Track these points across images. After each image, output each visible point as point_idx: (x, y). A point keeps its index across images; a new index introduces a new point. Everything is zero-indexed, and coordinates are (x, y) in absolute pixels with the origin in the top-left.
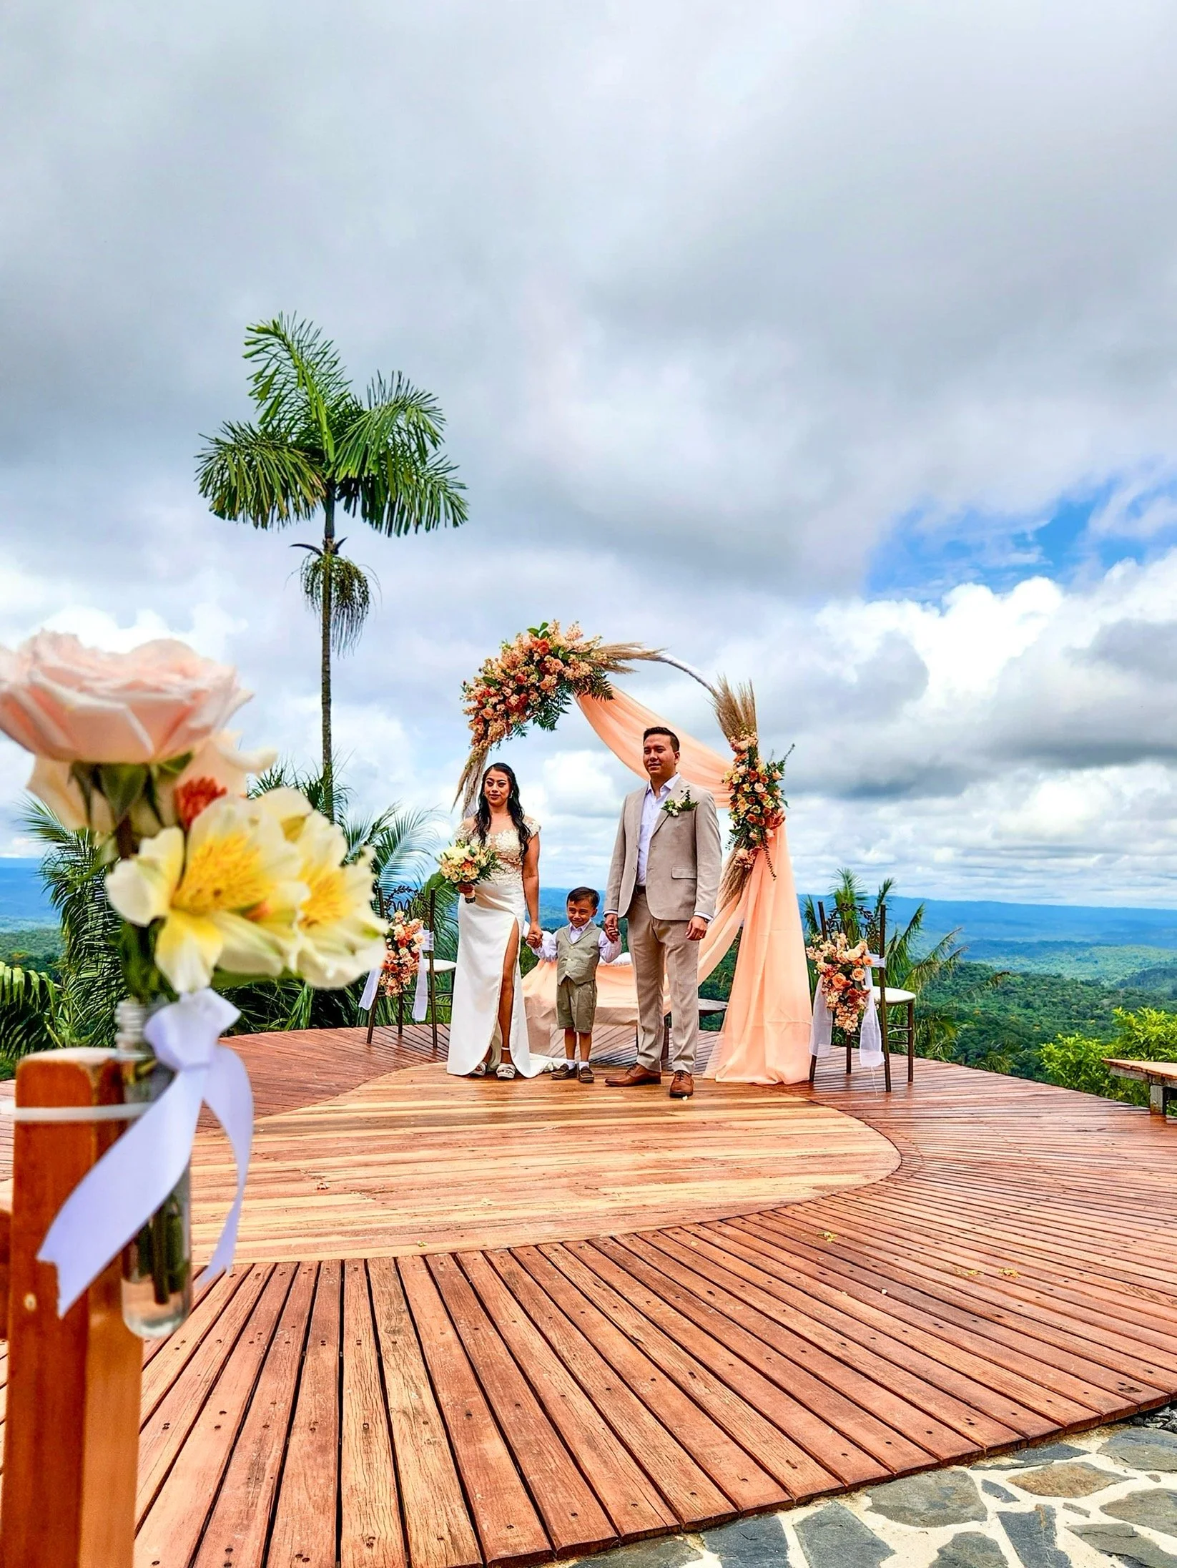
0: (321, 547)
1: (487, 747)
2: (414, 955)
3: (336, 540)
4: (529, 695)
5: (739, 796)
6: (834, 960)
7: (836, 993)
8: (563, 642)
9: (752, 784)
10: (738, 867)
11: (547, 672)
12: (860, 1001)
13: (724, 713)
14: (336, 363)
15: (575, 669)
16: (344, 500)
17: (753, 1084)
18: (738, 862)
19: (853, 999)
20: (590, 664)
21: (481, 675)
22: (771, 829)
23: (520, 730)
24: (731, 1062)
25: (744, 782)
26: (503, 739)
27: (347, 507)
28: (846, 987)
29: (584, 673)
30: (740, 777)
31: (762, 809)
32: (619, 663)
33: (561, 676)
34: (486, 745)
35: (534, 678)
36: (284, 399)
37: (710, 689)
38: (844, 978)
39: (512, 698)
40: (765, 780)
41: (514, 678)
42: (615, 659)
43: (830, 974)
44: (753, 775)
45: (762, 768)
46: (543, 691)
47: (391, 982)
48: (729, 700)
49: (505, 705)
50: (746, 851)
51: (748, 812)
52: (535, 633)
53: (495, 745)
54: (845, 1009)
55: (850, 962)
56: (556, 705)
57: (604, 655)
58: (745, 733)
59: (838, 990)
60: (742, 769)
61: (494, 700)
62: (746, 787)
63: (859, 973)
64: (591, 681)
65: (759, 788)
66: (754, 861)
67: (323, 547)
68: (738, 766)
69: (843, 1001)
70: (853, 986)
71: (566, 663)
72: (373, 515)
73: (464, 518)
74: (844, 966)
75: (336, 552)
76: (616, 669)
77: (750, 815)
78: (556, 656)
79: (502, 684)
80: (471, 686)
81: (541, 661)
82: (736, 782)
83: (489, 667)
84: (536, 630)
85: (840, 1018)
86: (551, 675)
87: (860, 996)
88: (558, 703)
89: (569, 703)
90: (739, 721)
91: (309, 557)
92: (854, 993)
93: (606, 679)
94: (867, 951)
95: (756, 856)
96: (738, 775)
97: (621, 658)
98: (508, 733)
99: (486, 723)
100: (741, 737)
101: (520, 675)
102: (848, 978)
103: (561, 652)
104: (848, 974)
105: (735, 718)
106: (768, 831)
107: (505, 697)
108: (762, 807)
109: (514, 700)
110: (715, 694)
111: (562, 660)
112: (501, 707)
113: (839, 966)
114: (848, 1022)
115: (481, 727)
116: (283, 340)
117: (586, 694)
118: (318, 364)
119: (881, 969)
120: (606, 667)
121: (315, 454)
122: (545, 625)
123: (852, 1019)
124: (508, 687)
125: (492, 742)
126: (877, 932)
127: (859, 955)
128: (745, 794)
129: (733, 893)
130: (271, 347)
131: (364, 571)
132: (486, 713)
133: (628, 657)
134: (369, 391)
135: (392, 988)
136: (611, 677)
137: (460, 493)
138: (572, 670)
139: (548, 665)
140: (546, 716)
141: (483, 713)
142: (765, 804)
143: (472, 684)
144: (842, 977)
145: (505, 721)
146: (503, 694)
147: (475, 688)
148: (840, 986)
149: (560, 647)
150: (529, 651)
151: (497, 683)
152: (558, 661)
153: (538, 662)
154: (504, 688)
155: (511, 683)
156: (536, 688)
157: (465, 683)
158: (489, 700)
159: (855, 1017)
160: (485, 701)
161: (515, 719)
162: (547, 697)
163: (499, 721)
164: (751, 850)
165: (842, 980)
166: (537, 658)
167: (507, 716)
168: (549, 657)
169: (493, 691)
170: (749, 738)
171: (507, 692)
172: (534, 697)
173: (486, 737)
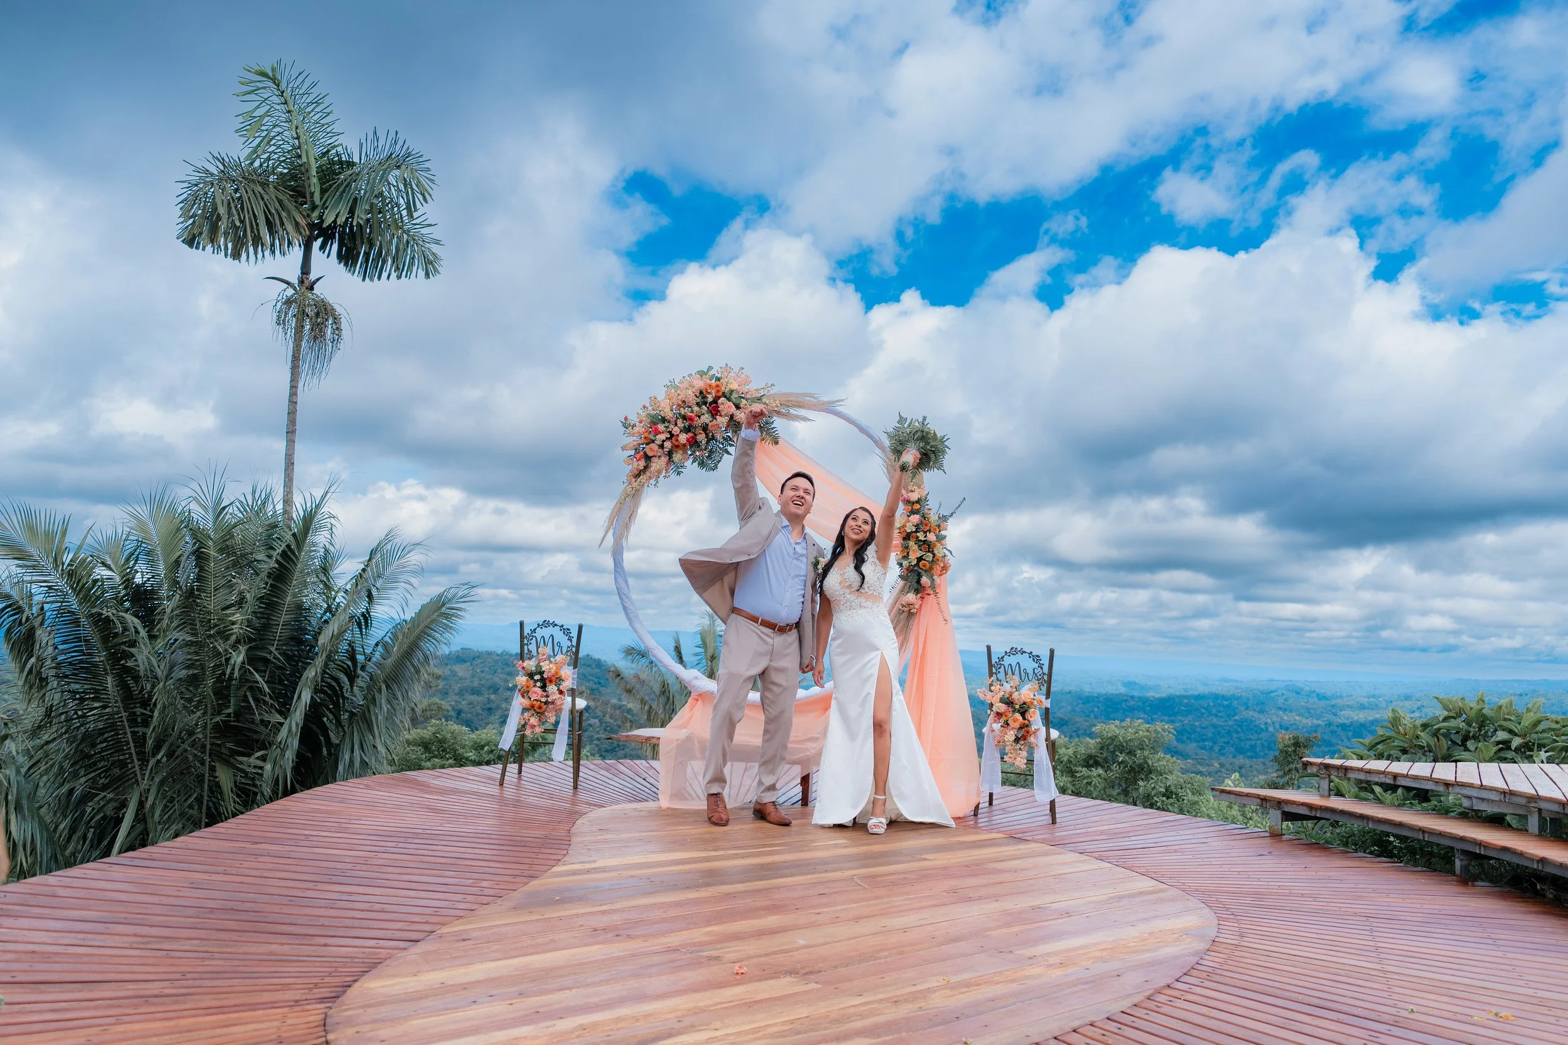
0: (295, 281)
1: (644, 484)
2: (561, 692)
3: (313, 277)
4: (696, 435)
5: (911, 543)
6: (1010, 701)
7: (1012, 732)
8: (734, 386)
9: (925, 533)
10: (903, 611)
11: (719, 413)
12: (1031, 741)
14: (328, 114)
16: (320, 240)
18: (903, 606)
19: (1024, 737)
21: (645, 413)
22: (940, 575)
23: (678, 468)
25: (916, 531)
26: (661, 477)
27: (323, 247)
28: (1021, 727)
30: (913, 526)
31: (933, 557)
32: (791, 411)
33: (732, 418)
34: (643, 481)
35: (706, 418)
36: (271, 140)
38: (1020, 718)
39: (680, 437)
40: (935, 530)
41: (683, 417)
42: (787, 406)
43: (1006, 714)
44: (926, 525)
45: (932, 519)
46: (710, 431)
47: (534, 721)
49: (672, 442)
50: (914, 596)
51: (920, 559)
52: (703, 374)
53: (653, 482)
54: (1018, 747)
55: (1024, 703)
56: (721, 446)
57: (776, 402)
59: (1013, 729)
60: (915, 518)
61: (661, 438)
62: (920, 536)
63: (1032, 714)
65: (931, 537)
66: (921, 605)
67: (297, 282)
68: (910, 516)
69: (1017, 740)
70: (1027, 726)
71: (738, 407)
72: (347, 257)
73: (436, 270)
74: (1020, 706)
75: (311, 288)
76: (787, 416)
77: (922, 562)
78: (729, 399)
79: (670, 422)
80: (633, 422)
81: (715, 401)
83: (654, 404)
84: (703, 372)
85: (1010, 755)
86: (722, 416)
87: (1031, 735)
88: (723, 444)
91: (285, 290)
92: (1026, 733)
93: (776, 425)
94: (1037, 692)
95: (923, 600)
96: (910, 525)
97: (795, 406)
98: (666, 470)
99: (648, 458)
101: (690, 415)
102: (1024, 718)
103: (734, 396)
104: (1023, 714)
106: (936, 577)
107: (672, 435)
108: (934, 555)
109: (683, 438)
111: (734, 404)
112: (668, 444)
113: (1016, 707)
114: (1018, 759)
115: (642, 463)
116: (278, 86)
118: (310, 113)
119: (1047, 709)
120: (778, 413)
121: (299, 194)
122: (711, 367)
123: (1022, 757)
124: (676, 425)
125: (650, 478)
126: (1044, 674)
128: (918, 540)
130: (262, 91)
131: (339, 310)
132: (651, 450)
133: (799, 405)
134: (361, 145)
135: (533, 727)
136: (778, 423)
137: (435, 248)
139: (720, 408)
140: (709, 457)
141: (647, 450)
142: (936, 552)
143: (633, 419)
144: (1018, 716)
145: (667, 458)
146: (670, 432)
147: (637, 424)
148: (1017, 725)
149: (732, 391)
150: (701, 392)
151: (664, 420)
152: (730, 404)
153: (711, 404)
154: (672, 426)
155: (680, 422)
156: (705, 428)
157: (626, 419)
158: (655, 436)
159: (1024, 754)
160: (651, 437)
161: (677, 457)
162: (713, 438)
163: (662, 458)
164: (919, 595)
165: (1017, 720)
166: (710, 399)
167: (670, 454)
168: (723, 399)
169: (661, 427)
170: (917, 490)
171: (676, 430)
172: (701, 437)
173: (644, 473)
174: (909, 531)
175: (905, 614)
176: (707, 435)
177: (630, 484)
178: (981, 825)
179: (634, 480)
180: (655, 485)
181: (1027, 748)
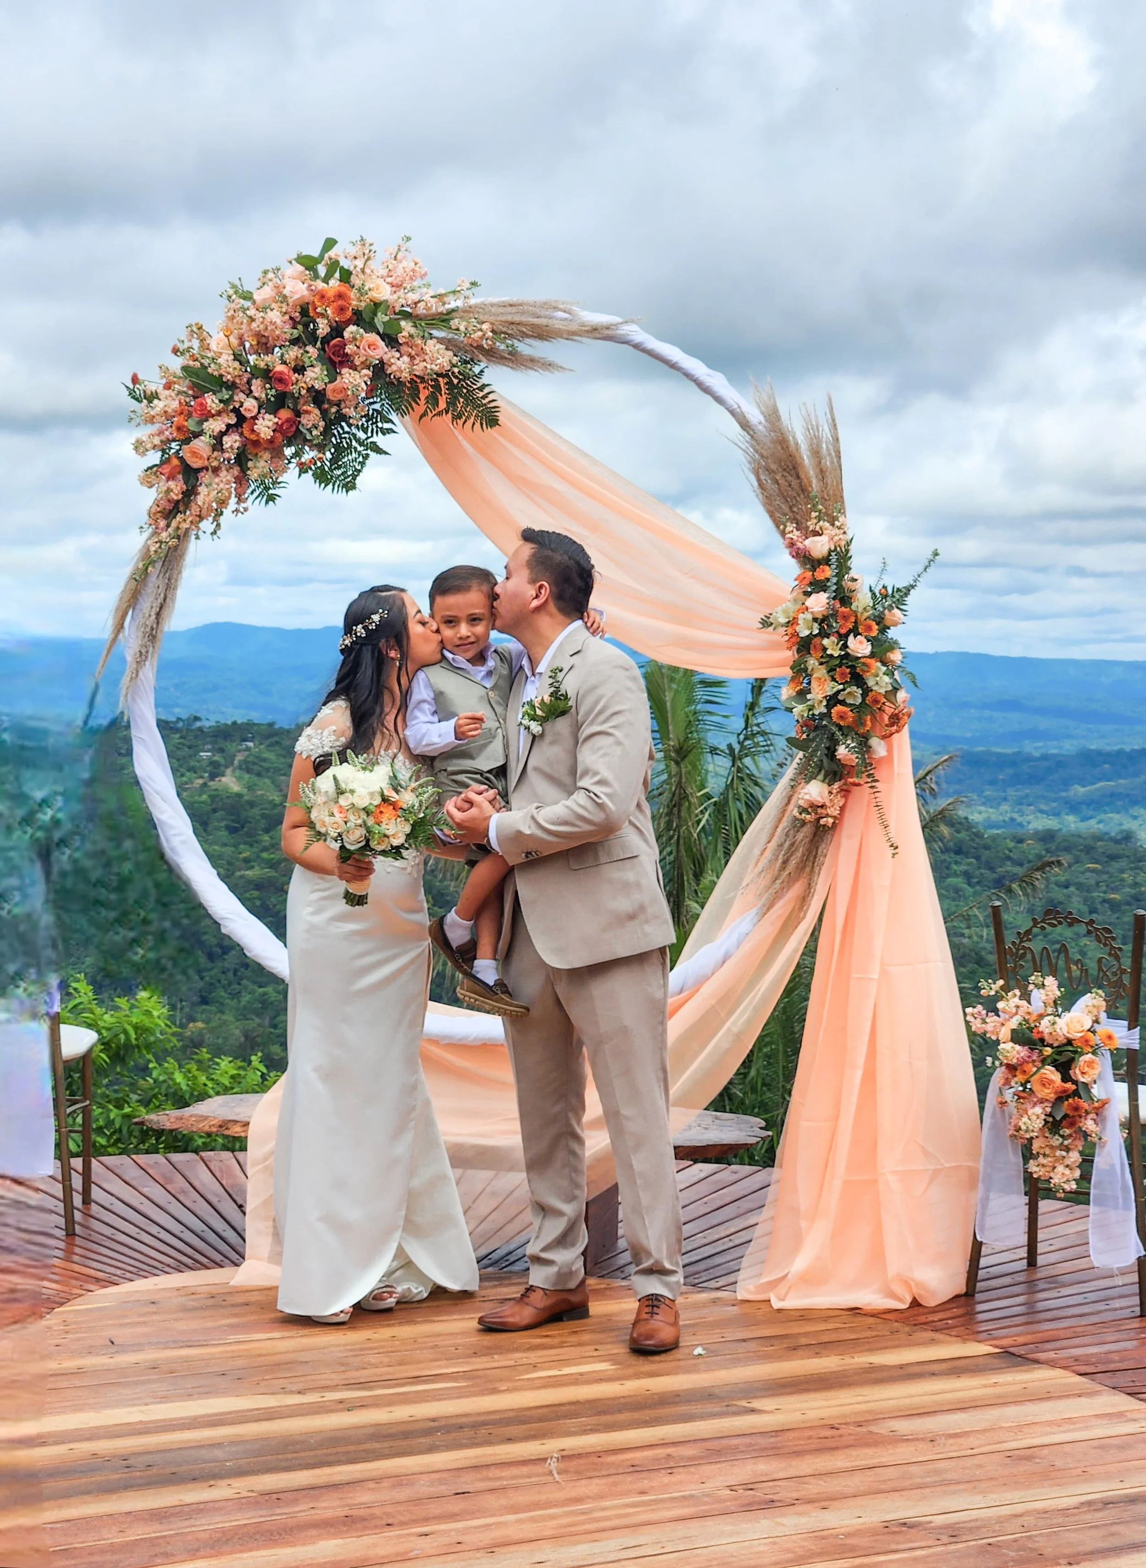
1: (187, 530)
4: (298, 414)
5: (812, 662)
6: (1035, 1036)
7: (1038, 1110)
8: (384, 293)
9: (843, 637)
10: (804, 823)
11: (346, 361)
12: (1089, 1125)
13: (768, 470)
15: (412, 357)
17: (855, 1311)
18: (803, 810)
19: (1071, 1120)
20: (449, 344)
21: (176, 364)
22: (884, 737)
23: (267, 488)
24: (799, 1264)
25: (823, 634)
26: (227, 512)
28: (1062, 1097)
29: (436, 368)
30: (815, 620)
31: (864, 695)
32: (525, 348)
33: (379, 369)
34: (185, 526)
35: (315, 376)
37: (733, 413)
38: (1056, 1077)
39: (260, 422)
40: (869, 628)
41: (267, 374)
42: (511, 336)
43: (1026, 1067)
44: (845, 618)
45: (862, 600)
46: (331, 403)
48: (782, 441)
49: (241, 434)
50: (825, 788)
51: (833, 700)
52: (309, 263)
53: (207, 525)
54: (1056, 1141)
55: (1069, 1042)
56: (361, 435)
57: (485, 327)
58: (819, 519)
59: (1042, 1101)
60: (819, 602)
61: (216, 425)
62: (831, 645)
63: (1090, 1064)
64: (450, 383)
65: (859, 647)
66: (842, 809)
68: (808, 594)
69: (1053, 1125)
70: (1076, 1093)
71: (391, 340)
74: (1059, 1050)
76: (513, 359)
77: (839, 708)
78: (370, 327)
79: (232, 386)
80: (152, 388)
81: (337, 331)
82: (806, 633)
83: (196, 344)
84: (309, 257)
85: (1041, 1160)
86: (354, 368)
87: (1087, 1113)
88: (365, 431)
89: (391, 431)
90: (804, 490)
92: (1077, 1109)
93: (484, 380)
94: (1103, 1016)
95: (846, 797)
96: (809, 617)
97: (525, 335)
98: (240, 501)
99: (190, 473)
100: (811, 525)
101: (280, 368)
102: (1066, 1078)
103: (381, 319)
104: (1064, 1067)
105: (794, 483)
106: (874, 742)
107: (241, 419)
108: (866, 691)
109: (265, 426)
110: (745, 425)
111: (383, 337)
112: (232, 441)
113: (1048, 1051)
114: (1060, 1169)
115: (178, 485)
117: (439, 414)
119: (1130, 1052)
120: (491, 354)
122: (330, 243)
123: (1068, 1162)
124: (249, 393)
125: (201, 518)
126: (1124, 972)
127: (1088, 1024)
128: (826, 660)
129: (791, 880)
132: (194, 454)
133: (542, 334)
138: (406, 359)
139: (350, 349)
140: (334, 460)
141: (185, 453)
142: (871, 683)
143: (153, 382)
144: (1052, 1074)
145: (236, 471)
146: (236, 411)
147: (163, 393)
148: (1048, 1093)
149: (377, 305)
150: (304, 312)
151: (220, 383)
152: (373, 337)
153: (326, 340)
154: (241, 396)
155: (256, 385)
156: (318, 397)
157: (135, 380)
158: (200, 423)
159: (1074, 1157)
160: (191, 425)
161: (259, 467)
162: (342, 417)
163: (223, 473)
164: (836, 785)
165: (1051, 1082)
166: (323, 328)
167: (242, 460)
168: (352, 328)
169: (212, 401)
170: (829, 530)
171: (250, 405)
172: (312, 418)
173: (187, 506)
174: (805, 633)
175: (807, 830)
176: (324, 414)
177: (155, 533)
178: (981, 1317)
179: (162, 523)
180: (214, 533)
181: (1080, 1145)
